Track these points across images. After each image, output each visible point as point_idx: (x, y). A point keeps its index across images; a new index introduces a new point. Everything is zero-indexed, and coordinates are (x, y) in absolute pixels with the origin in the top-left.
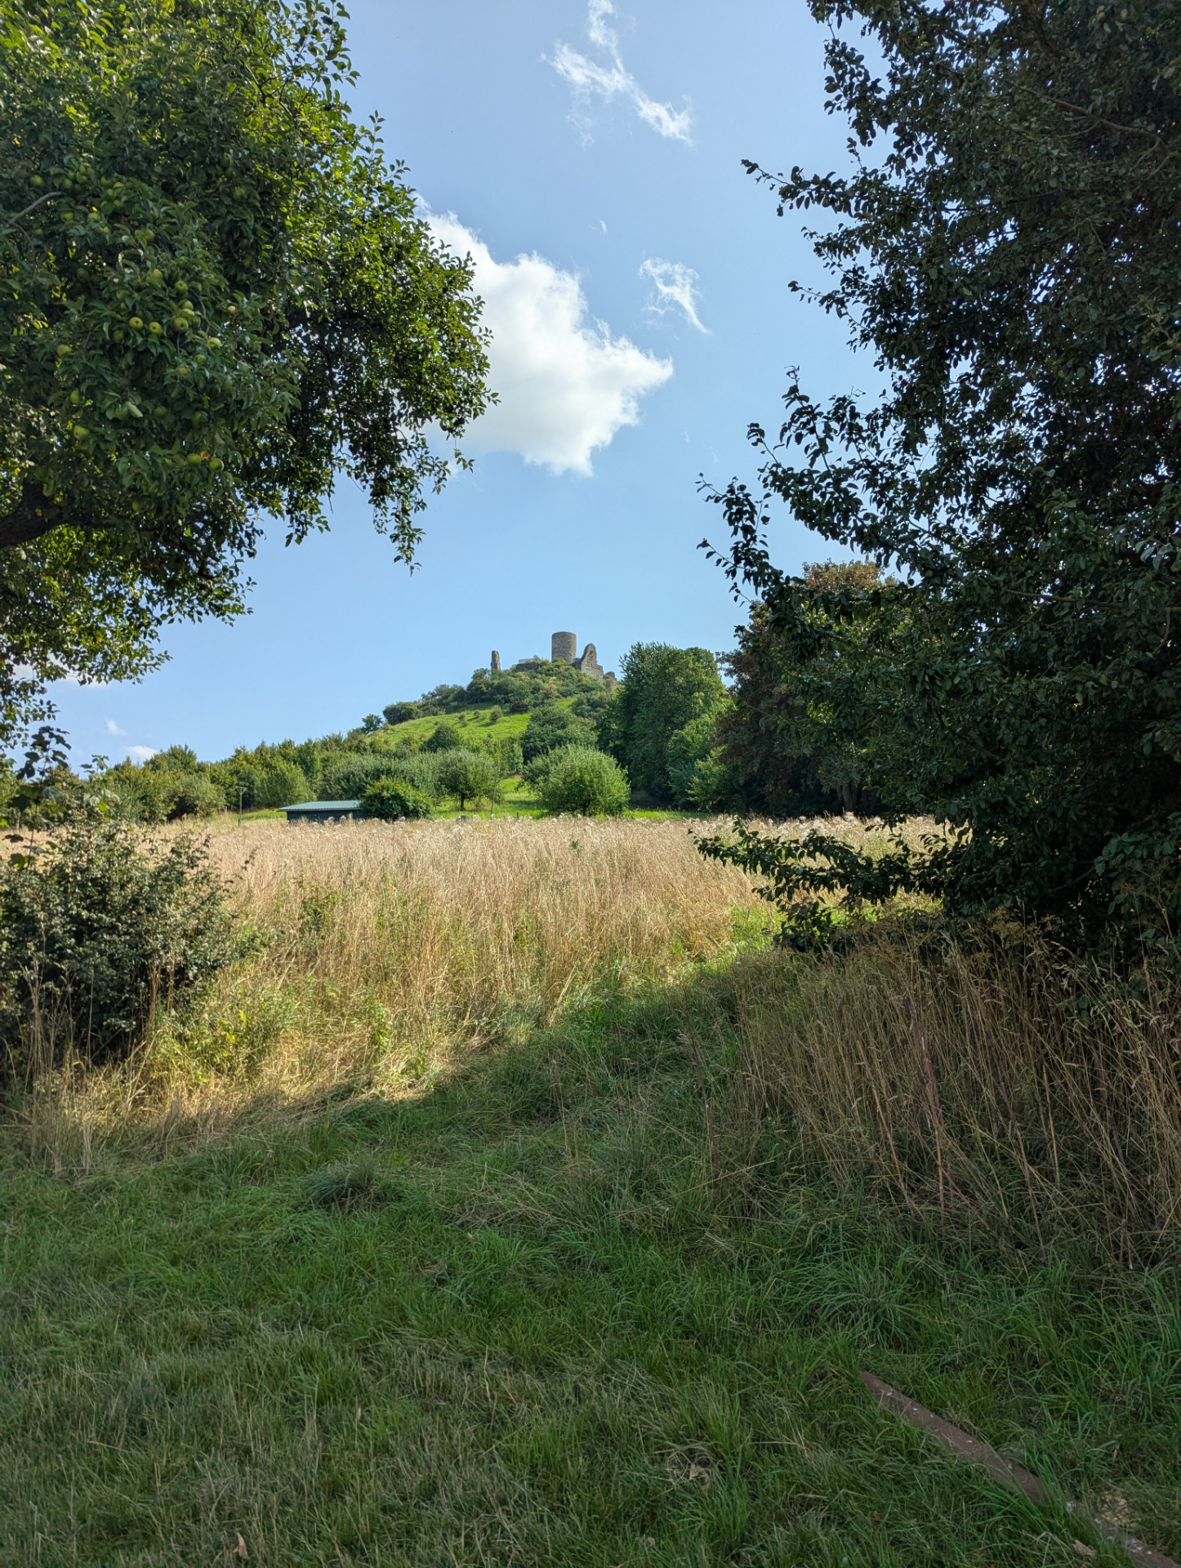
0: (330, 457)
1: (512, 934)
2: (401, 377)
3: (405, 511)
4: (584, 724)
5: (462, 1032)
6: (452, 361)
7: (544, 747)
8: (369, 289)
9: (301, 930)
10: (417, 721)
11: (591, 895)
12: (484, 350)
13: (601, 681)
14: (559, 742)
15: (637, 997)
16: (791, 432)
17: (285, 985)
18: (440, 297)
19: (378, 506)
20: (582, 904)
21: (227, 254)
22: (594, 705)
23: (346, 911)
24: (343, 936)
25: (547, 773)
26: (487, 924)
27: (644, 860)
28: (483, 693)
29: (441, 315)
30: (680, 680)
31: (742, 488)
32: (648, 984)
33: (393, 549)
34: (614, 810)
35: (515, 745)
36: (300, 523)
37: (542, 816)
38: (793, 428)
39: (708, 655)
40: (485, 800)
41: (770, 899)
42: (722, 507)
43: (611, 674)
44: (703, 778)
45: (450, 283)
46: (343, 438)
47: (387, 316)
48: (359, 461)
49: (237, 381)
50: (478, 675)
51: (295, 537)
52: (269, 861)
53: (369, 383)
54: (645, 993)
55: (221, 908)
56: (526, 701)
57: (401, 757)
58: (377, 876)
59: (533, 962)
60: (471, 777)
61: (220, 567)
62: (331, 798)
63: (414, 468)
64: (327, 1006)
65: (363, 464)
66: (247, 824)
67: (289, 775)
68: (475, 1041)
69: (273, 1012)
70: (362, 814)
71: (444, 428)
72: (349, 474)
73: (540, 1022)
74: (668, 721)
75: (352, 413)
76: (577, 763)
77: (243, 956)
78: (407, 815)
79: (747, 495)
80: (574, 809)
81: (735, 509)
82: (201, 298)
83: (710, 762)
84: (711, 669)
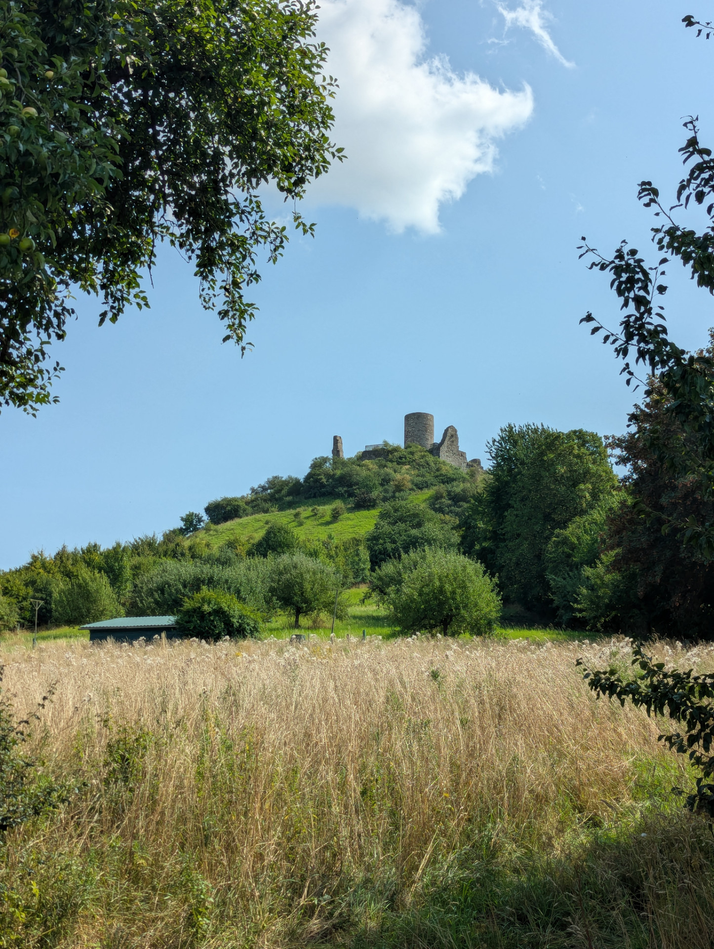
0: (151, 225)
1: (359, 789)
2: (232, 132)
3: (236, 284)
4: (444, 522)
5: (296, 913)
6: (291, 114)
7: (396, 550)
8: (199, 40)
9: (107, 782)
10: (244, 520)
11: (456, 739)
12: (329, 101)
13: (464, 470)
14: (412, 544)
15: (516, 871)
16: (691, 189)
17: (85, 849)
18: (279, 45)
19: (205, 278)
20: (445, 752)
21: (46, 15)
22: (456, 499)
23: (159, 757)
24: (155, 788)
25: (400, 582)
26: (328, 775)
27: (520, 696)
28: (323, 486)
29: (280, 64)
30: (562, 469)
31: (633, 252)
32: (529, 855)
33: (222, 327)
34: (481, 628)
35: (361, 548)
36: (116, 299)
37: (394, 635)
38: (693, 186)
39: (595, 438)
40: (324, 616)
41: (681, 749)
42: (609, 275)
43: (476, 462)
44: (592, 588)
45: (291, 29)
46: (166, 202)
47: (219, 67)
48: (184, 229)
49: (53, 152)
50: (317, 465)
51: (110, 315)
52: (69, 694)
53: (197, 141)
54: (524, 867)
55: (12, 754)
56: (374, 494)
57: (225, 562)
58: (195, 714)
59: (384, 824)
60: (307, 586)
61: (24, 350)
62: (141, 613)
63: (248, 235)
64: (135, 877)
65: (188, 231)
66: (43, 644)
67: (93, 586)
68: (315, 924)
69: (70, 884)
70: (175, 633)
71: (282, 189)
72: (172, 242)
73: (394, 902)
74: (547, 518)
75: (176, 176)
76: (436, 570)
77: (37, 813)
78: (230, 634)
79: (639, 261)
80: (432, 627)
81: (624, 277)
82: (17, 65)
83: (601, 569)
84: (600, 456)
